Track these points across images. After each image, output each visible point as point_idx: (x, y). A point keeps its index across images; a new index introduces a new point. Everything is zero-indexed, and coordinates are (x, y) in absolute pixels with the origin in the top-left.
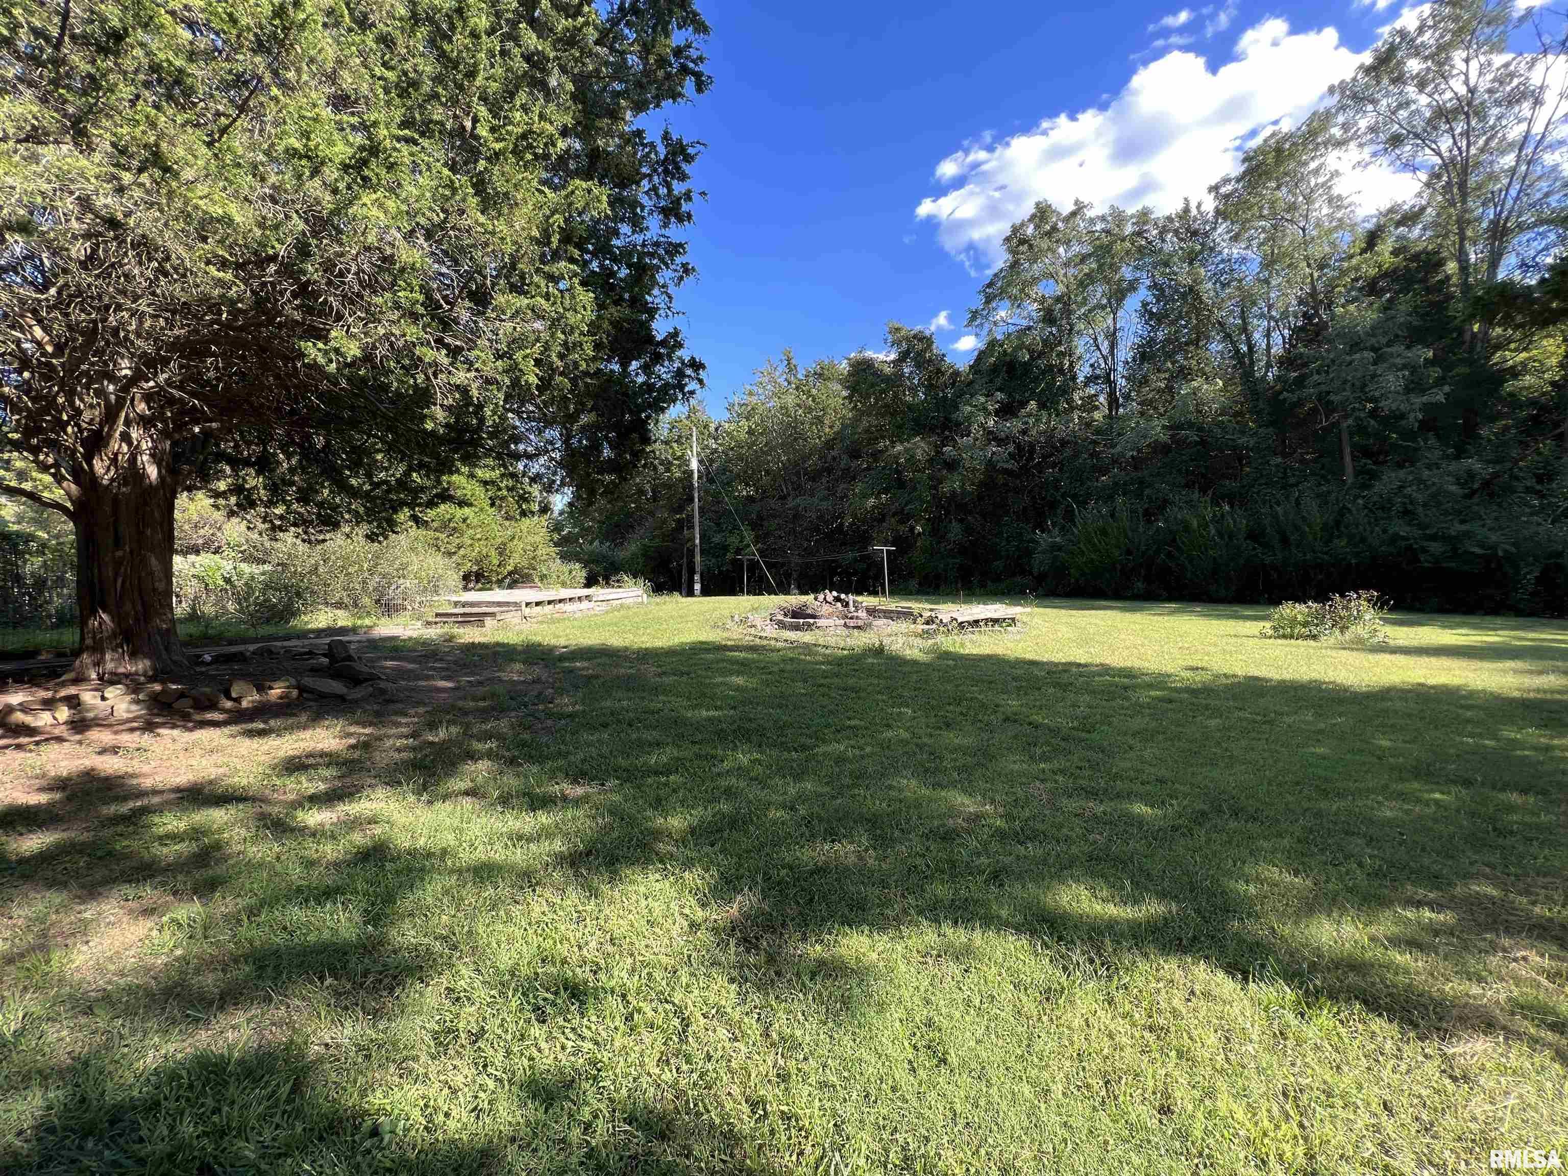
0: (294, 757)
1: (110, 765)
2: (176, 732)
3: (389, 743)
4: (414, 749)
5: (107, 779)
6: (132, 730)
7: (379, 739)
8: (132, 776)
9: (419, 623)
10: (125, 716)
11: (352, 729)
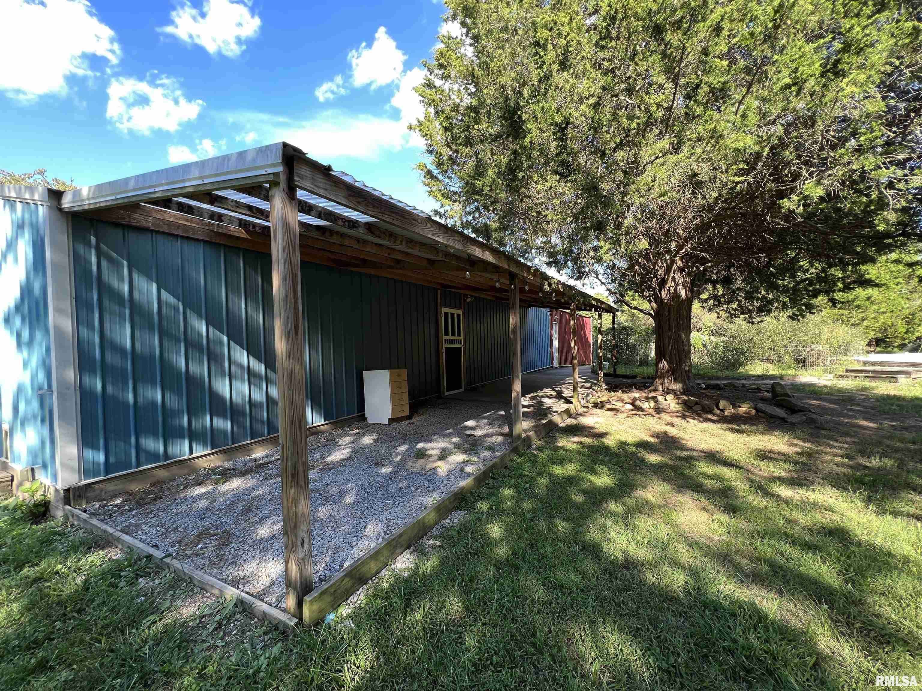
0: (761, 451)
1: (673, 432)
2: (695, 422)
3: (828, 458)
4: (851, 467)
5: (672, 437)
6: (677, 416)
7: (818, 452)
8: (682, 439)
9: (832, 376)
10: (674, 409)
11: (796, 442)
